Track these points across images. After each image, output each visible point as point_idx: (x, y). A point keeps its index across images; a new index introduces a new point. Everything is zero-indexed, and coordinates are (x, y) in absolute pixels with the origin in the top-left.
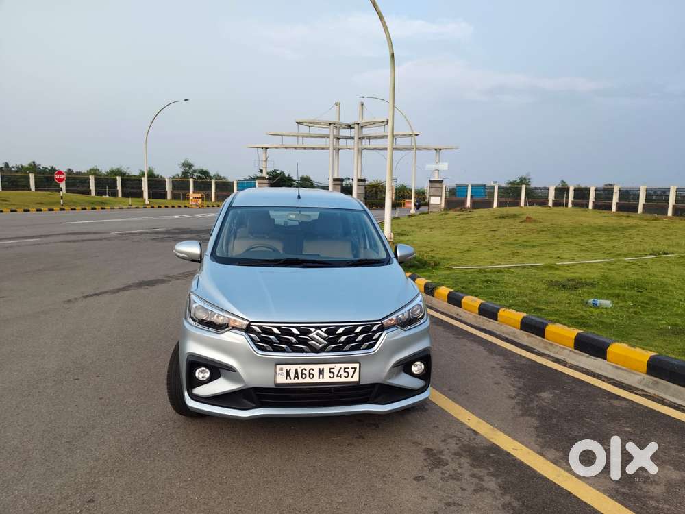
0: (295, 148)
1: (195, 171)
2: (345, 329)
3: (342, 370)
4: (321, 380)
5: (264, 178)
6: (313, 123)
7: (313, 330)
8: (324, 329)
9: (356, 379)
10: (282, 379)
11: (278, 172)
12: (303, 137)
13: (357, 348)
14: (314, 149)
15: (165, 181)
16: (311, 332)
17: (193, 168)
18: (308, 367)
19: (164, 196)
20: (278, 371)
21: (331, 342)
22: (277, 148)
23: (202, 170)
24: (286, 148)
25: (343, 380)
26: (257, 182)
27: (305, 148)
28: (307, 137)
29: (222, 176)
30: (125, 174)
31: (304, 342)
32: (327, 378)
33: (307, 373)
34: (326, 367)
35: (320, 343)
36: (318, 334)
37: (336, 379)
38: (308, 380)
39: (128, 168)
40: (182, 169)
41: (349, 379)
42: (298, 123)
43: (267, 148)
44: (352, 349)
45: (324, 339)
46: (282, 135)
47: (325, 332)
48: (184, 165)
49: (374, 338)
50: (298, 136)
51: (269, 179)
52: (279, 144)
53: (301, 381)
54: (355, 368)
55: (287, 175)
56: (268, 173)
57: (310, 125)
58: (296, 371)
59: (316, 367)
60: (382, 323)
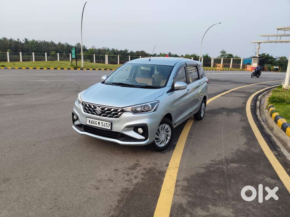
0: (276, 42)
1: (226, 55)
2: (108, 109)
3: (105, 124)
4: (99, 126)
5: (256, 57)
6: (288, 28)
7: (97, 107)
8: (101, 108)
9: (110, 128)
10: (88, 123)
11: (266, 54)
12: (281, 36)
13: (112, 117)
14: (286, 42)
15: (211, 59)
16: (97, 108)
17: (226, 53)
18: (95, 120)
19: (210, 66)
20: (87, 120)
21: (103, 113)
22: (265, 42)
23: (230, 54)
24: (271, 42)
25: (105, 128)
26: (253, 59)
27: (281, 42)
28: (283, 36)
29: (239, 57)
30: (197, 56)
31: (94, 111)
32: (100, 126)
33: (95, 122)
34: (101, 122)
35: (99, 112)
36: (99, 109)
37: (103, 127)
38: (95, 125)
39: (198, 54)
40: (221, 54)
41: (107, 128)
42: (278, 29)
43: (260, 43)
44: (109, 117)
45: (100, 111)
46: (268, 36)
47: (101, 109)
48: (222, 52)
49: (118, 114)
50: (277, 36)
51: (259, 58)
52: (267, 40)
53: (93, 125)
54: (109, 124)
55: (270, 56)
56: (259, 55)
57: (285, 30)
58: (92, 121)
59: (98, 121)
60: (122, 109)
